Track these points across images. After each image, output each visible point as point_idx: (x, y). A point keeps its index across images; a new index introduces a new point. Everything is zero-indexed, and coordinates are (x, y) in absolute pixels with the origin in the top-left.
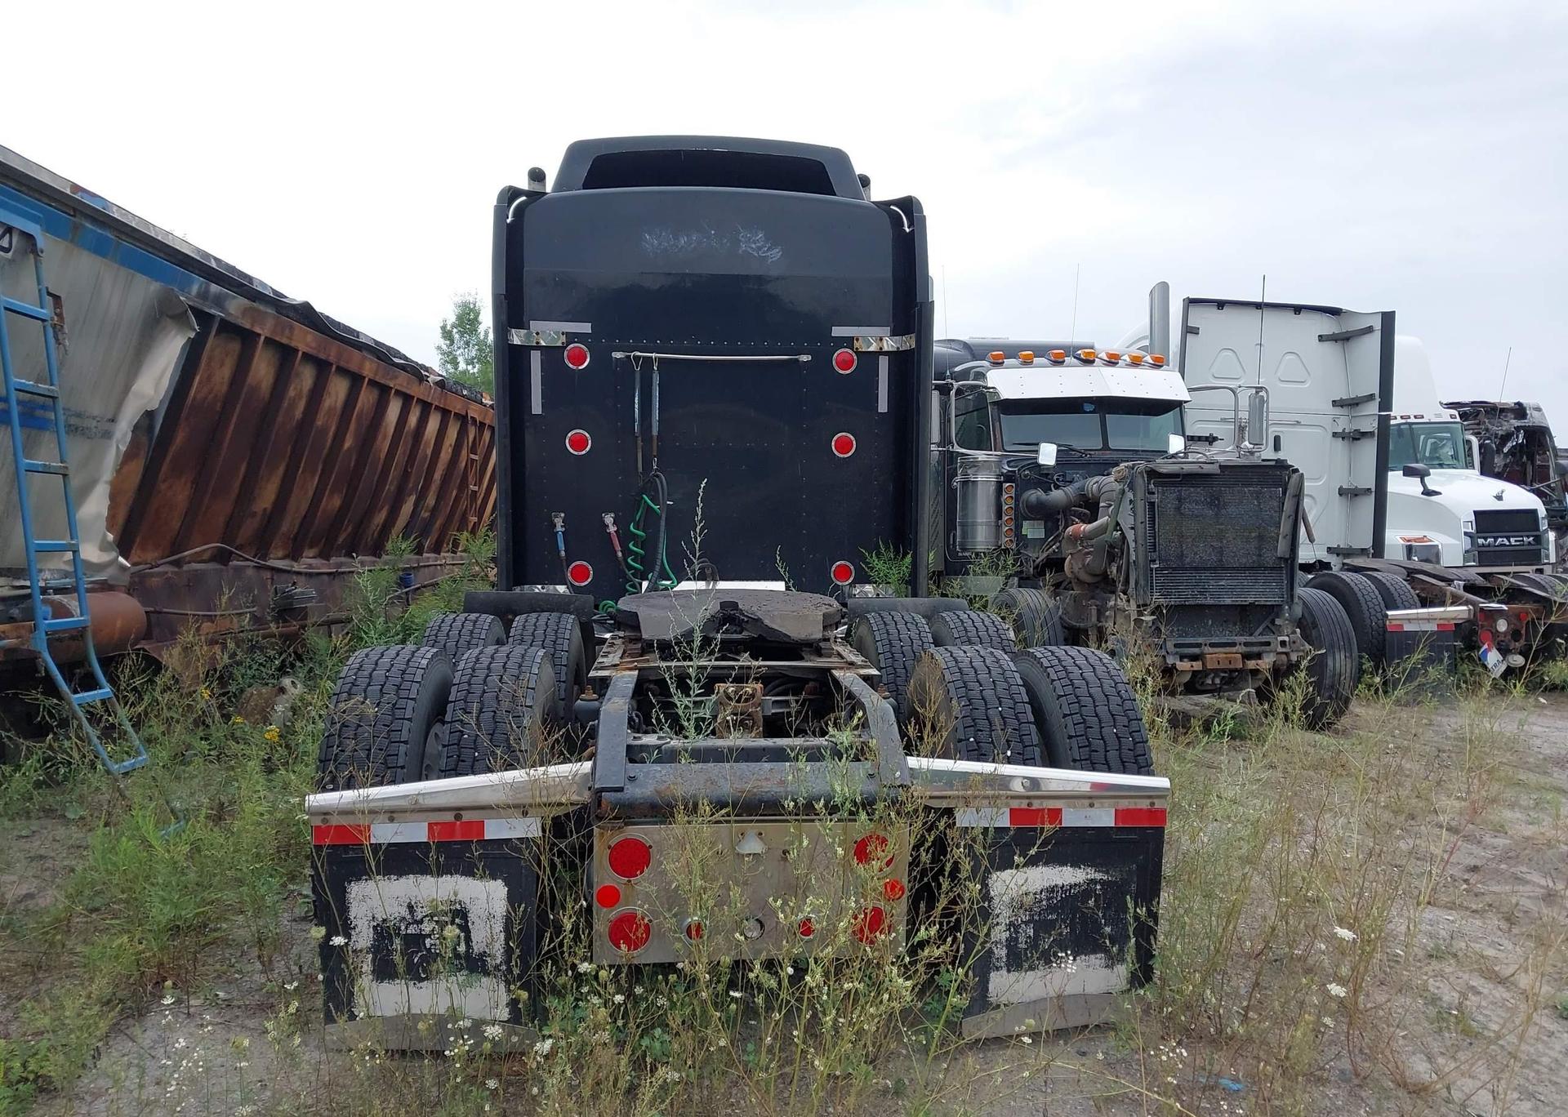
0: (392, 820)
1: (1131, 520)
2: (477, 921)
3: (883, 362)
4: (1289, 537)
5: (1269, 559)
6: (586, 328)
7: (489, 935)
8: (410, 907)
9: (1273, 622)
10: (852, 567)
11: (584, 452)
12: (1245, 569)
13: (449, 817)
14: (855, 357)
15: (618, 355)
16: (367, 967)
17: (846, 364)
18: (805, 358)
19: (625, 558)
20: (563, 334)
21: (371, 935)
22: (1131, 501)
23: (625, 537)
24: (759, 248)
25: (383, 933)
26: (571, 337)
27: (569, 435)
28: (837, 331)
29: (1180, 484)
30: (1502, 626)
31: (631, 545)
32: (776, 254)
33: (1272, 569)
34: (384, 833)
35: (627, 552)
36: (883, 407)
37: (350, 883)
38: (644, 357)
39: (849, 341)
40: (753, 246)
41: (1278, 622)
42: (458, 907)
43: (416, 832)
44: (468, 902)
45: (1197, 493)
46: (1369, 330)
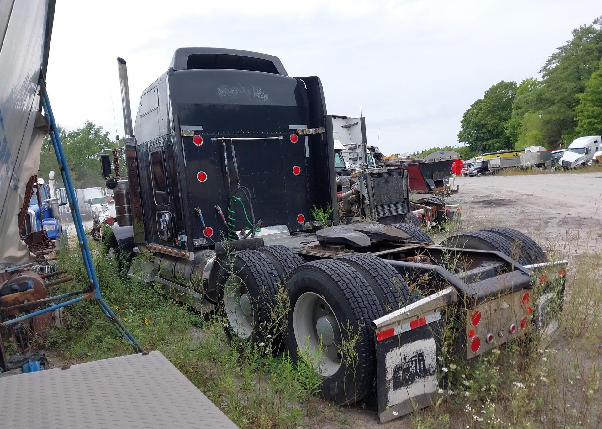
0: (399, 324)
1: (366, 191)
2: (426, 356)
3: (306, 138)
4: (406, 191)
5: (402, 200)
6: (200, 128)
7: (430, 360)
8: (405, 358)
9: (404, 219)
10: (304, 216)
11: (205, 181)
12: (397, 203)
13: (414, 319)
14: (297, 137)
15: (214, 139)
16: (391, 386)
17: (294, 139)
18: (281, 138)
19: (227, 222)
20: (193, 131)
21: (392, 373)
22: (365, 184)
23: (226, 213)
24: (261, 95)
25: (397, 370)
26: (196, 132)
27: (198, 174)
28: (291, 127)
29: (377, 177)
30: (430, 214)
31: (229, 217)
32: (266, 97)
33: (403, 202)
34: (398, 331)
35: (228, 220)
36: (308, 155)
37: (387, 354)
38: (226, 140)
39: (295, 131)
40: (258, 94)
41: (406, 219)
42: (420, 352)
43: (407, 327)
44: (423, 349)
45: (381, 179)
46: (357, 124)
